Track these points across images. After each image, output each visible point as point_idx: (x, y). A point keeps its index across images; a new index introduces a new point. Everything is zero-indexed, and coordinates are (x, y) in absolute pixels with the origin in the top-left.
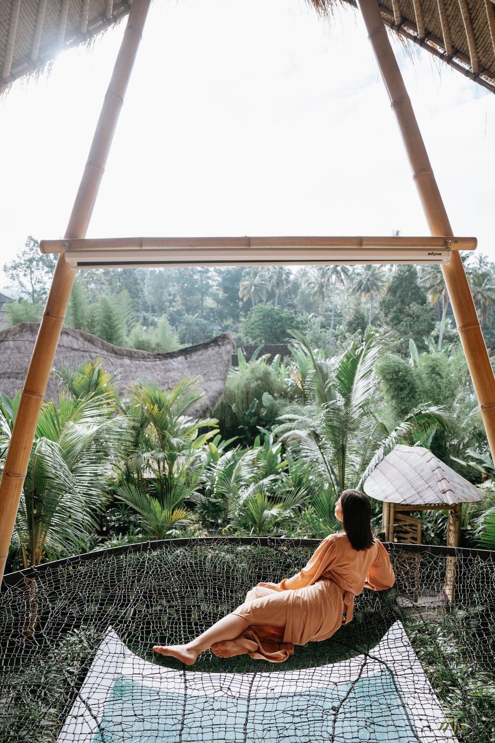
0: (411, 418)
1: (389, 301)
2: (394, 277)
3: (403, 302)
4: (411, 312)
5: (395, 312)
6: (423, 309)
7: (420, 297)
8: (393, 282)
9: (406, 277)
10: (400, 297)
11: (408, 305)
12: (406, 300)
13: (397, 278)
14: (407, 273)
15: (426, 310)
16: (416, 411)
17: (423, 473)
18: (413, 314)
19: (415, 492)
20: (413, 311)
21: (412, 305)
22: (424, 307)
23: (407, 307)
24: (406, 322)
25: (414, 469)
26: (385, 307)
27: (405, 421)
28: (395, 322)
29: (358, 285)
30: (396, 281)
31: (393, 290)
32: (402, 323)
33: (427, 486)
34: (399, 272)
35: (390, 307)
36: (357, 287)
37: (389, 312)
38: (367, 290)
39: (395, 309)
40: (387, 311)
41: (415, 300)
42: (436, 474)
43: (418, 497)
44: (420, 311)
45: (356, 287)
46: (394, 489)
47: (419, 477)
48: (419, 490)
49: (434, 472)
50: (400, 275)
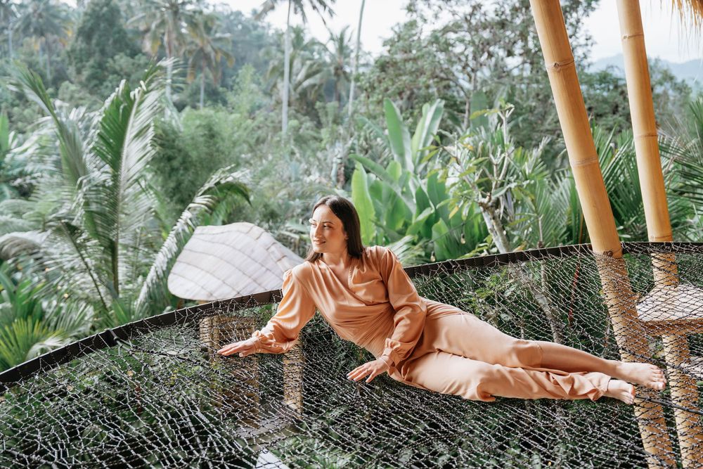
0: (209, 189)
1: (81, 50)
2: (86, 14)
3: (103, 52)
4: (118, 68)
5: (93, 67)
6: (133, 64)
7: (127, 45)
8: (84, 22)
9: (104, 15)
10: (97, 45)
11: (112, 57)
12: (109, 49)
13: (90, 15)
14: (105, 9)
15: (139, 65)
16: (215, 178)
17: (253, 256)
18: (121, 70)
19: (250, 280)
20: (120, 66)
21: (117, 57)
22: (136, 61)
23: (110, 60)
24: (111, 82)
25: (240, 250)
26: (75, 58)
27: (202, 194)
28: (95, 82)
29: (23, 23)
30: (88, 21)
31: (86, 34)
32: (105, 84)
33: (264, 269)
34: (92, 6)
35: (84, 58)
36: (22, 27)
37: (83, 67)
38: (40, 32)
39: (91, 62)
40: (79, 65)
41: (121, 50)
42: (273, 252)
43: (256, 285)
44: (131, 66)
45: (20, 27)
46: (220, 282)
47: (249, 260)
48: (255, 276)
49: (270, 250)
50: (94, 11)
